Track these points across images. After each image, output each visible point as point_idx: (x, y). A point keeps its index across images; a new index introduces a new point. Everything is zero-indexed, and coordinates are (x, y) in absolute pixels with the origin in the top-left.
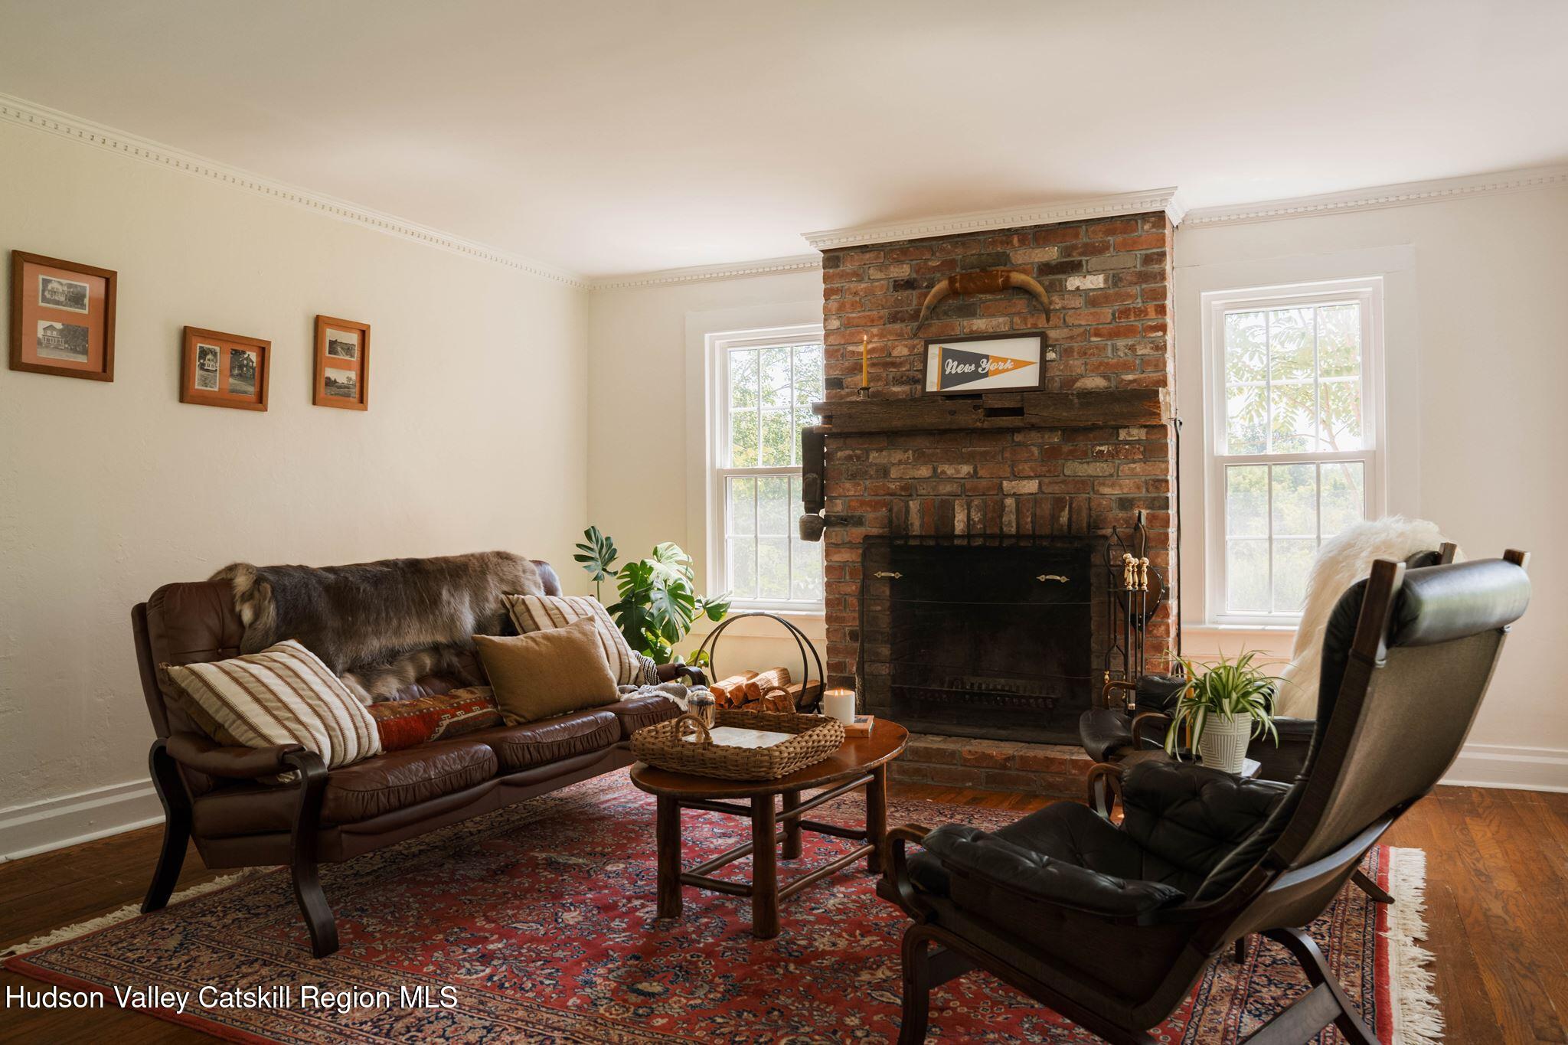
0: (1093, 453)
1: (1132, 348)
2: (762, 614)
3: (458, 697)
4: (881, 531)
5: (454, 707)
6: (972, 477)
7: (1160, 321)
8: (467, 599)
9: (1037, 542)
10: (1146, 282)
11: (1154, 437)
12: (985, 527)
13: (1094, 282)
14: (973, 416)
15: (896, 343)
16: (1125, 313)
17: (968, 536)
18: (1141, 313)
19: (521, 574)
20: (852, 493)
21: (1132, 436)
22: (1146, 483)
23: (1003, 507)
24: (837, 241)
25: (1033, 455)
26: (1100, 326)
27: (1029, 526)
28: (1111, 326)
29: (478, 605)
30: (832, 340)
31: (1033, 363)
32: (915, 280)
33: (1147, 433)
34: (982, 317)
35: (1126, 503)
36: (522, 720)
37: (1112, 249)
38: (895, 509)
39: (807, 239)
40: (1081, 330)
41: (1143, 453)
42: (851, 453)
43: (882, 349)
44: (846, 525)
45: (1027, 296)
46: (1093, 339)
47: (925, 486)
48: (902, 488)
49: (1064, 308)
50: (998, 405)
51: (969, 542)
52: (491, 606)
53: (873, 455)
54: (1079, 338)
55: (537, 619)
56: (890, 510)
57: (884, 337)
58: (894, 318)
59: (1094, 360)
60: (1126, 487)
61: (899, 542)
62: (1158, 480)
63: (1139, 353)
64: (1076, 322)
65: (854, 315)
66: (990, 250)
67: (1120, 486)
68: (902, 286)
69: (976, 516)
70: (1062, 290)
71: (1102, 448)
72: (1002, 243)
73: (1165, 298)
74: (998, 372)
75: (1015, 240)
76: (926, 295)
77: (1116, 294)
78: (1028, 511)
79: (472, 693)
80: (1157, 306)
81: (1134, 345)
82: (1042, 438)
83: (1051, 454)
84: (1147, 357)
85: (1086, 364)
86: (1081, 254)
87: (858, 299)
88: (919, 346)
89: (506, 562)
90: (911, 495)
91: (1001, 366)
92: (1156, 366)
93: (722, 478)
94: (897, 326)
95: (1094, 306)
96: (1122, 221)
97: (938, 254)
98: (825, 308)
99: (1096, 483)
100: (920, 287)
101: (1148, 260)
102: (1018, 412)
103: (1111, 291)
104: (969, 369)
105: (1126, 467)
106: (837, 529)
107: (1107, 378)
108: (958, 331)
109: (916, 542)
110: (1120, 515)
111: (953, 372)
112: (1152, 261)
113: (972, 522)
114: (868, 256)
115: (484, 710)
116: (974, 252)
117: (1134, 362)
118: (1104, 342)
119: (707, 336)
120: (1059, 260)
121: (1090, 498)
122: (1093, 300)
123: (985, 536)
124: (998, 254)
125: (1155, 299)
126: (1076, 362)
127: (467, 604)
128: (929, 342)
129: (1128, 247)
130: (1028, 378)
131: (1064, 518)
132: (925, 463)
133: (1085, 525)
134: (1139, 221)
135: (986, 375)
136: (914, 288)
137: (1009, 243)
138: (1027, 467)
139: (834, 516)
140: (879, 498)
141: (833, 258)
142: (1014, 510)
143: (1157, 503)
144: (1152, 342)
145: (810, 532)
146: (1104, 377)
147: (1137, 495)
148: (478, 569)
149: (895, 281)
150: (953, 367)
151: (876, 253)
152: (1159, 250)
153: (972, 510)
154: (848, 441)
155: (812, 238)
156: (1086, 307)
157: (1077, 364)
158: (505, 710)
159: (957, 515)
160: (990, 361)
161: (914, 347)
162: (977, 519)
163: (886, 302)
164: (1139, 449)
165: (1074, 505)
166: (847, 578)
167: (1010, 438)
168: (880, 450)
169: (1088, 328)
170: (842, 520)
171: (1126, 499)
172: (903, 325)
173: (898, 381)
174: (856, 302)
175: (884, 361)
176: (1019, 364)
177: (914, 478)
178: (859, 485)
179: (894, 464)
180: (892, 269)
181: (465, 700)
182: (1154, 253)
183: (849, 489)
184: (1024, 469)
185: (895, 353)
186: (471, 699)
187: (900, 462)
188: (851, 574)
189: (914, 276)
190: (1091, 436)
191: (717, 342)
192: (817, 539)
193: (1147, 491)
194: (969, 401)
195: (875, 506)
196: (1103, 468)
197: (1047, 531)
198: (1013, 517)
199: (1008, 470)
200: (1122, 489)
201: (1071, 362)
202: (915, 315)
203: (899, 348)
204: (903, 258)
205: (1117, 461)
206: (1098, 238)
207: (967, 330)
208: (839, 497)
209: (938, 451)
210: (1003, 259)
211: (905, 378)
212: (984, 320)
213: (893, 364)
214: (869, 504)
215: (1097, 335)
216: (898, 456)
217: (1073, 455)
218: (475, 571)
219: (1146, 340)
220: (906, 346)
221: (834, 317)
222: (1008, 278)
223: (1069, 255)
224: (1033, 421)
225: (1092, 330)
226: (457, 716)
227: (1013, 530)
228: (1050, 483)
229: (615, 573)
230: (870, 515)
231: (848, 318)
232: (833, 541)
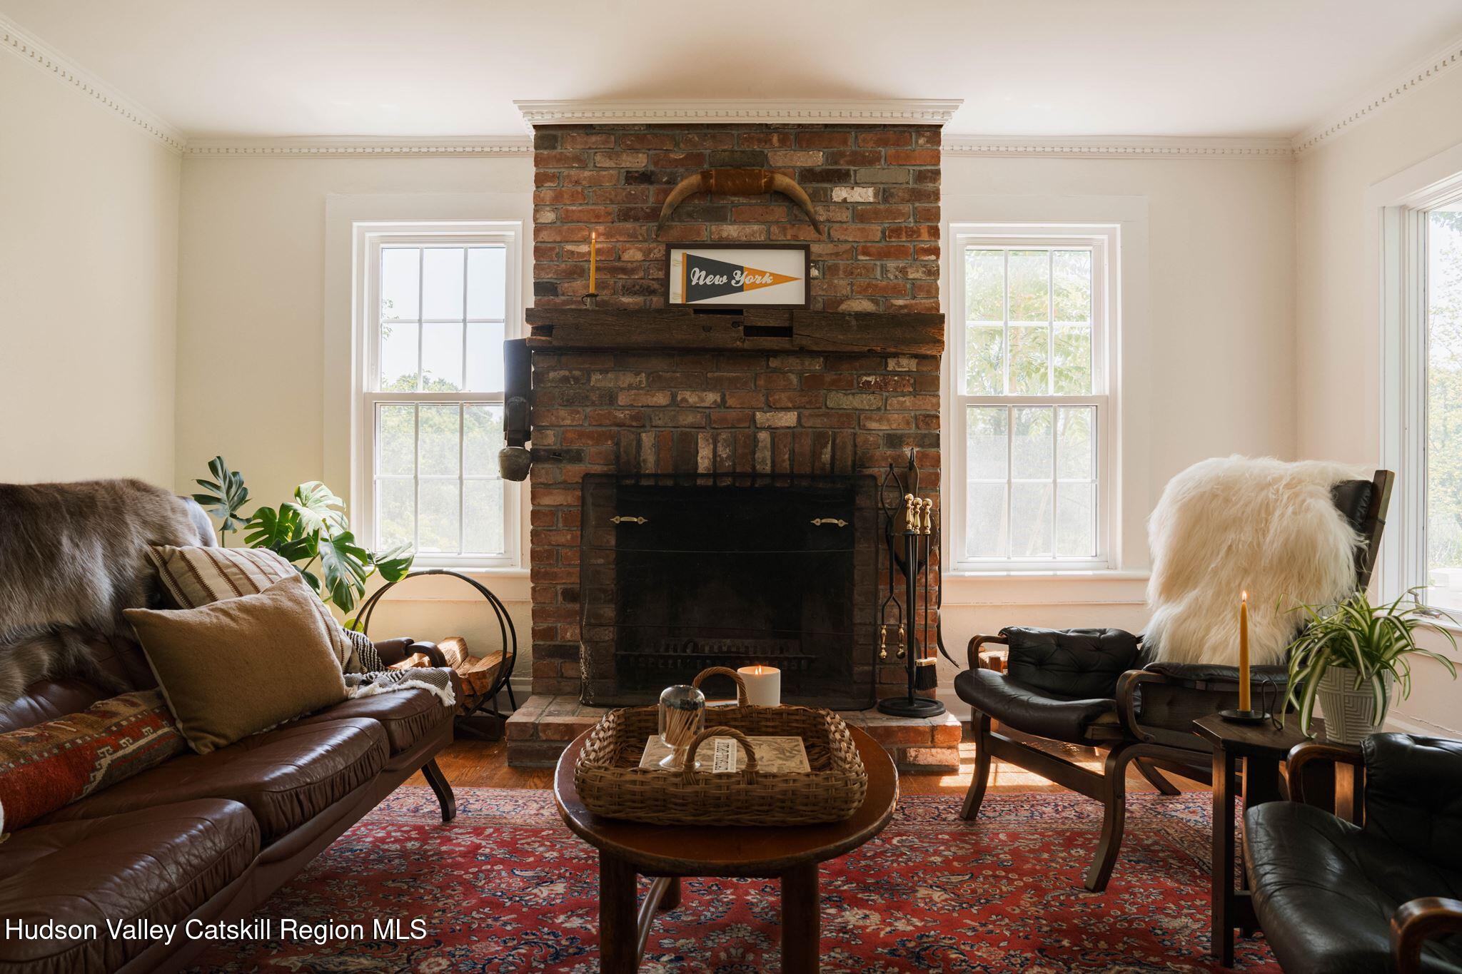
0: (858, 383)
1: (903, 271)
2: (441, 572)
3: (113, 714)
4: (605, 468)
5: (113, 733)
6: (719, 406)
7: (933, 244)
8: (99, 550)
9: (796, 483)
10: (919, 201)
11: (925, 369)
12: (734, 464)
13: (864, 195)
14: (733, 335)
15: (628, 245)
16: (897, 232)
17: (714, 475)
18: (913, 233)
19: (169, 514)
20: (568, 422)
21: (902, 367)
22: (916, 418)
23: (755, 441)
24: (560, 115)
25: (791, 383)
26: (869, 244)
27: (787, 464)
28: (880, 245)
29: (116, 563)
30: (544, 235)
31: (796, 279)
32: (652, 173)
33: (918, 364)
34: (734, 222)
35: (894, 440)
36: (222, 742)
37: (883, 162)
38: (623, 443)
39: (520, 108)
40: (848, 246)
41: (914, 385)
42: (567, 373)
43: (610, 251)
44: (560, 461)
45: (787, 204)
46: (861, 257)
47: (661, 415)
48: (633, 418)
49: (828, 221)
50: (761, 323)
51: (715, 482)
52: (132, 564)
53: (596, 377)
54: (845, 256)
55: (207, 582)
56: (617, 444)
57: (611, 237)
58: (625, 215)
59: (863, 281)
60: (894, 422)
61: (628, 482)
62: (928, 416)
63: (911, 276)
64: (842, 237)
65: (574, 208)
66: (745, 147)
67: (888, 420)
68: (636, 178)
69: (724, 452)
70: (827, 201)
71: (869, 379)
72: (759, 141)
73: (938, 220)
74: (754, 286)
75: (775, 139)
76: (667, 193)
77: (887, 210)
78: (785, 447)
79: (133, 704)
80: (930, 228)
81: (905, 268)
82: (803, 364)
83: (811, 383)
84: (919, 282)
85: (852, 284)
86: (849, 163)
87: (579, 189)
88: (656, 251)
89: (146, 497)
90: (644, 426)
91: (758, 279)
92: (928, 292)
93: (372, 403)
94: (629, 225)
95: (862, 222)
96: (895, 132)
97: (682, 145)
98: (536, 197)
99: (862, 417)
100: (660, 182)
101: (921, 177)
102: (786, 332)
103: (882, 207)
104: (719, 280)
105: (895, 401)
106: (546, 466)
107: (876, 302)
108: (705, 237)
109: (651, 482)
110: (889, 453)
111: (701, 283)
112: (926, 178)
113: (718, 459)
114: (594, 139)
115: (160, 732)
116: (726, 147)
117: (904, 286)
118: (872, 262)
119: (355, 224)
120: (824, 167)
121: (855, 434)
122: (860, 214)
123: (733, 474)
124: (753, 153)
125: (929, 220)
126: (842, 282)
127: (100, 559)
128: (670, 247)
129: (900, 161)
130: (792, 294)
131: (826, 456)
132: (661, 389)
133: (850, 463)
134: (914, 134)
135: (741, 289)
136: (651, 183)
137: (768, 141)
138: (784, 396)
139: (545, 450)
140: (604, 429)
141: (547, 136)
142: (769, 445)
143: (927, 441)
144: (925, 266)
145: (512, 470)
146: (872, 301)
147: (906, 432)
148: (111, 505)
149: (628, 172)
150: (699, 277)
151: (604, 136)
152: (933, 168)
153: (719, 444)
154: (564, 359)
155: (527, 108)
156: (853, 221)
157: (842, 284)
158: (193, 729)
159: (700, 451)
160: (745, 273)
161: (650, 251)
162: (724, 456)
163: (616, 196)
164: (908, 381)
165: (838, 441)
166: (560, 525)
167: (764, 363)
168: (604, 371)
169: (855, 245)
170: (555, 454)
171: (895, 435)
172: (637, 225)
173: (628, 291)
174: (577, 192)
175: (612, 266)
176: (779, 279)
177: (648, 406)
178: (578, 412)
179: (622, 389)
180: (624, 157)
181: (127, 719)
182: (928, 171)
183: (566, 418)
184: (780, 399)
185: (626, 257)
186: (135, 716)
187: (630, 387)
188: (565, 521)
189: (652, 168)
190: (858, 364)
191: (368, 235)
192: (522, 478)
193: (917, 427)
194: (728, 316)
195: (599, 438)
196: (870, 400)
197: (807, 470)
198: (768, 454)
199: (763, 399)
200: (890, 425)
201: (836, 281)
202: (653, 214)
203: (631, 252)
204: (638, 146)
205: (885, 394)
206: (868, 147)
207: (715, 237)
208: (552, 426)
209: (678, 375)
210: (761, 159)
211: (637, 287)
212: (736, 227)
213: (624, 270)
214: (590, 436)
215: (864, 254)
216: (627, 379)
217: (836, 385)
218: (106, 508)
219: (918, 263)
220: (640, 250)
221: (548, 208)
222: (771, 180)
223: (836, 163)
224: (805, 342)
225: (860, 248)
226: (121, 747)
227: (768, 469)
228: (811, 415)
229: (248, 520)
230: (591, 449)
231: (567, 211)
232: (542, 480)
